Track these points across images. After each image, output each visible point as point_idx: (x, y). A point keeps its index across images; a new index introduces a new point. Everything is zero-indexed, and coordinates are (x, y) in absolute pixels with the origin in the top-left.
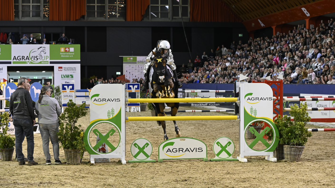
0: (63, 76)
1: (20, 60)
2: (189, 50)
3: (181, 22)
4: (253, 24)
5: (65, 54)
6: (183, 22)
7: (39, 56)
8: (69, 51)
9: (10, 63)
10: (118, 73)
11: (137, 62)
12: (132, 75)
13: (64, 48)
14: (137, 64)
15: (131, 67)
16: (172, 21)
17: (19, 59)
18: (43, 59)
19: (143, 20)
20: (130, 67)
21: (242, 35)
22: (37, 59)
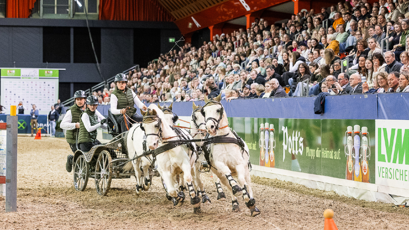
2: (97, 60)
3: (85, 20)
4: (190, 24)
6: (89, 21)
11: (21, 77)
12: (15, 95)
14: (21, 79)
16: (73, 19)
19: (32, 16)
20: (11, 83)
21: (174, 40)
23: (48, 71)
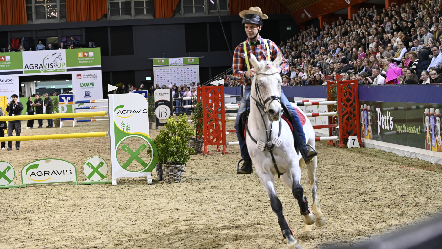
0: (82, 85)
1: (33, 68)
2: (229, 49)
3: (218, 17)
4: (303, 15)
5: (83, 59)
6: (221, 16)
7: (53, 63)
8: (88, 55)
9: (22, 72)
10: (148, 79)
11: (169, 65)
12: (164, 79)
13: (82, 53)
14: (169, 66)
15: (163, 71)
16: (208, 16)
17: (32, 68)
18: (59, 66)
19: (175, 16)
20: (161, 71)
21: (290, 29)
22: (52, 67)
23: (190, 59)
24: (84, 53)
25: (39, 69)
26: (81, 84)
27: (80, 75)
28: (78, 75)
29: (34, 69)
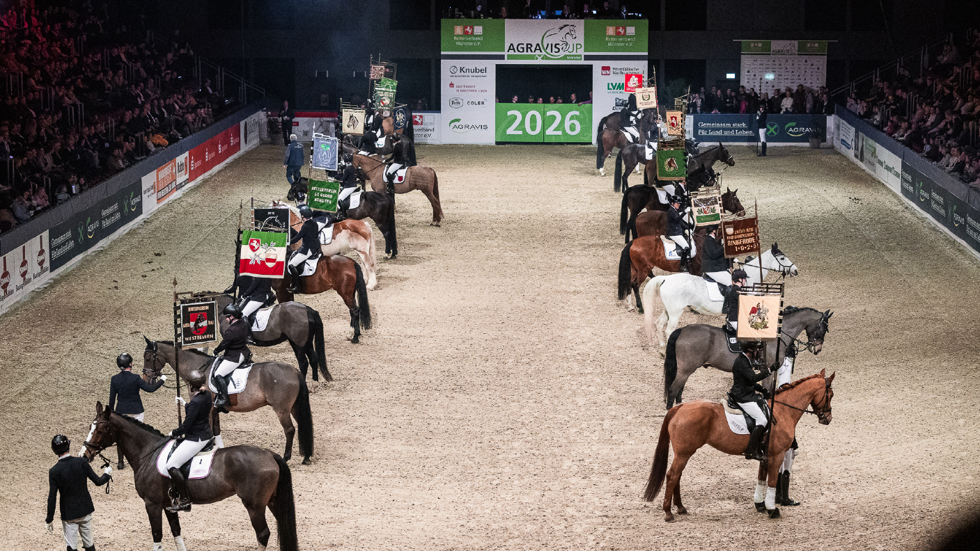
0: (611, 87)
1: (523, 51)
5: (615, 39)
7: (561, 43)
8: (625, 33)
9: (502, 57)
10: (731, 76)
11: (771, 53)
12: (761, 79)
13: (614, 27)
14: (771, 56)
15: (759, 62)
17: (521, 50)
18: (571, 50)
20: (755, 63)
24: (618, 28)
25: (533, 53)
26: (608, 84)
27: (607, 68)
28: (604, 68)
29: (525, 53)
